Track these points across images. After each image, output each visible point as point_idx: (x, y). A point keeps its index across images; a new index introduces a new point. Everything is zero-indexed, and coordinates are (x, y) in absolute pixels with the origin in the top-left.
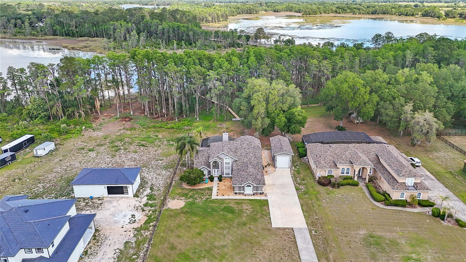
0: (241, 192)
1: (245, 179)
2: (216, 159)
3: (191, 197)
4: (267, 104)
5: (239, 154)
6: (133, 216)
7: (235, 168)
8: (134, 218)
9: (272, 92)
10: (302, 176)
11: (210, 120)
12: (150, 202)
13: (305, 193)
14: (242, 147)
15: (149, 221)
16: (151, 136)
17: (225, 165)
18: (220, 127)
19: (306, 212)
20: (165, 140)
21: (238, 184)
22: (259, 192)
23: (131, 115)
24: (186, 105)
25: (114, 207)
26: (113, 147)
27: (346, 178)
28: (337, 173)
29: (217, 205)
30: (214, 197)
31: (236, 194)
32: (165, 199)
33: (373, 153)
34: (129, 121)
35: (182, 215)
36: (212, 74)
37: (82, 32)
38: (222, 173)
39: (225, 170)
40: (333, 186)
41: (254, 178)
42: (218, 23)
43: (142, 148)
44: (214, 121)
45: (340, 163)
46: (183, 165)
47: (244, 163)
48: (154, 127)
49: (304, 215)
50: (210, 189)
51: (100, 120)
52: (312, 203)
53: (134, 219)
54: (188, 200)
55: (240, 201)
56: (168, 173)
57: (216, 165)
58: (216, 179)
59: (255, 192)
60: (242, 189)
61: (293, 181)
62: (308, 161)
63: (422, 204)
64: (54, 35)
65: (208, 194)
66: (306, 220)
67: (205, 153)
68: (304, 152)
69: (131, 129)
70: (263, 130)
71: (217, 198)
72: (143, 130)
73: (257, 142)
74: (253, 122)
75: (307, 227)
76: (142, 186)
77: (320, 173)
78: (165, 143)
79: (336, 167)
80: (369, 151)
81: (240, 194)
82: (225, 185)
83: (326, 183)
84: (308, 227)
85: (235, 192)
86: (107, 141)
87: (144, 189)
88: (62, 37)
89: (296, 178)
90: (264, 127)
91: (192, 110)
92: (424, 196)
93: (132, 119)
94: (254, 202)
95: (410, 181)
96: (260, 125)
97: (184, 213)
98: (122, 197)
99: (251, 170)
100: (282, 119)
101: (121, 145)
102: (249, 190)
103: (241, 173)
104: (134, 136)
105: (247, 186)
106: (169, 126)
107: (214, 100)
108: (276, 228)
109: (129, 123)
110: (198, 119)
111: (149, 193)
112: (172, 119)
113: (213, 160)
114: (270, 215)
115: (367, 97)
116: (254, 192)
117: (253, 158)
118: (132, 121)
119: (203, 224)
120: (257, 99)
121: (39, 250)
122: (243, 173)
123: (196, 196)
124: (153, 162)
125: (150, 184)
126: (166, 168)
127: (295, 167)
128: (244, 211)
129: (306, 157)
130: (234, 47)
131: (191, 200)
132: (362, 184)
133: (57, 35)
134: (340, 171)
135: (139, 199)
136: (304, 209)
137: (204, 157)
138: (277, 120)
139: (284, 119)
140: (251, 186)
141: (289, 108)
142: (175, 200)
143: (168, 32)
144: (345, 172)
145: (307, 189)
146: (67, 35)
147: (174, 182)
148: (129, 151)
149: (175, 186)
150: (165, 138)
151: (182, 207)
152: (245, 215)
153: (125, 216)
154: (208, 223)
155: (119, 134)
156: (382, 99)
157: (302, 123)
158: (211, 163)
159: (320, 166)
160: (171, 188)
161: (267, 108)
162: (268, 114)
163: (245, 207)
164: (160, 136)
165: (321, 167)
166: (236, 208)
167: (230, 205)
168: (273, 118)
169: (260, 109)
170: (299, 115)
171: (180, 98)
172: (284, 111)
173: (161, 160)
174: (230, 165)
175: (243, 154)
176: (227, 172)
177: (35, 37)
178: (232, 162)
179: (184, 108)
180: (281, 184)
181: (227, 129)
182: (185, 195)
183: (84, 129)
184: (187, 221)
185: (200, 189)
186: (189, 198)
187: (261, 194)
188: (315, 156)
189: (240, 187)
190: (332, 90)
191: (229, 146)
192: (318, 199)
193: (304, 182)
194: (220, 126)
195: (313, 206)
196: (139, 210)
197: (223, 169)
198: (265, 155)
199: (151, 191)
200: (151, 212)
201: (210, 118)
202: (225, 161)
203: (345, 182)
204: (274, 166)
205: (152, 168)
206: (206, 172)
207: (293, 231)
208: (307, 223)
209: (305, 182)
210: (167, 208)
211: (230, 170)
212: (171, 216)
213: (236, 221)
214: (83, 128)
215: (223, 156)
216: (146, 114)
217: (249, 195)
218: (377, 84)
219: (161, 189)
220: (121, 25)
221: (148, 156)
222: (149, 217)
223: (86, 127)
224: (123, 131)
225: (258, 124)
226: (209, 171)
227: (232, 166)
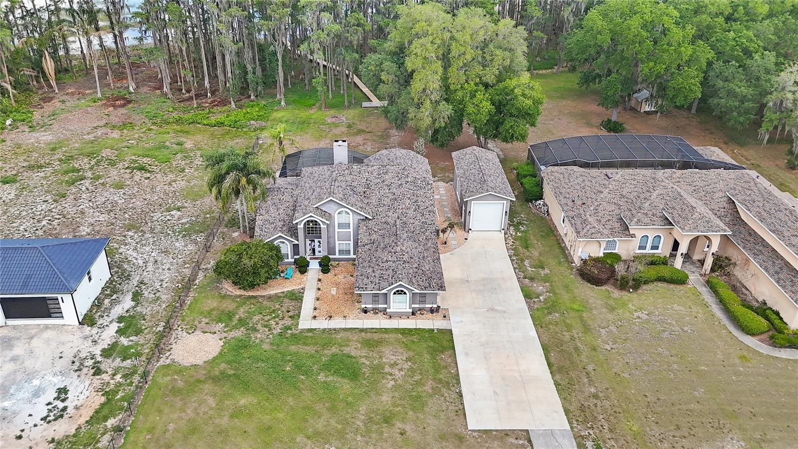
0: (380, 306)
1: (390, 272)
2: (311, 216)
3: (242, 322)
4: (445, 68)
5: (374, 200)
6: (62, 392)
7: (364, 239)
8: (63, 401)
9: (458, 36)
10: (536, 254)
11: (311, 106)
12: (124, 341)
13: (551, 307)
14: (383, 181)
15: (105, 411)
16: (167, 143)
17: (337, 230)
18: (333, 123)
19: (561, 370)
20: (199, 153)
21: (370, 286)
22: (427, 306)
23: (130, 93)
24: (254, 69)
25: (14, 359)
26: (66, 172)
27: (651, 262)
28: (626, 248)
29: (311, 349)
30: (305, 323)
31: (365, 311)
32: (169, 328)
33: (721, 194)
34: (123, 106)
35: (208, 387)
38: (331, 250)
39: (337, 242)
40: (623, 285)
41: (415, 270)
43: (138, 175)
44: (320, 108)
45: (637, 223)
46: (233, 223)
47: (388, 224)
48: (178, 121)
49: (557, 384)
50: (297, 297)
51: (56, 104)
52: (573, 339)
53: (61, 405)
54: (232, 334)
55: (376, 336)
56: (191, 247)
57: (313, 230)
58: (314, 265)
59: (417, 306)
60: (381, 299)
61: (515, 268)
62: (548, 212)
65: (290, 314)
66: (564, 399)
67: (287, 197)
68: (536, 189)
69: (126, 125)
70: (436, 132)
71: (315, 325)
72: (150, 130)
73: (421, 165)
74: (412, 111)
75: (569, 428)
76: (111, 289)
77: (584, 249)
79: (627, 232)
80: (708, 189)
81: (376, 311)
82: (337, 285)
83: (604, 276)
84: (572, 428)
85: (363, 306)
86: (56, 157)
87: (115, 297)
89: (522, 260)
90: (437, 125)
91: (269, 83)
93: (129, 102)
94: (415, 338)
96: (428, 121)
97: (215, 380)
98: (47, 327)
99: (406, 246)
100: (483, 105)
101: (88, 166)
102: (399, 304)
103: (379, 253)
104: (125, 144)
105: (395, 293)
106: (213, 120)
107: (319, 58)
108: (479, 431)
109: (123, 111)
110: (283, 103)
111: (127, 311)
112: (224, 102)
113: (306, 218)
114: (458, 380)
116: (413, 306)
117: (411, 212)
118: (130, 106)
119: (266, 419)
122: (385, 256)
123: (256, 318)
124: (157, 216)
125: (135, 281)
126: (187, 233)
127: (517, 229)
128: (387, 369)
129: (541, 202)
131: (239, 333)
132: (694, 278)
134: (636, 242)
135: (95, 330)
136: (552, 360)
137: (283, 207)
138: (470, 109)
139: (487, 106)
140: (405, 293)
141: (500, 79)
142: (197, 332)
144: (649, 245)
145: (555, 294)
147: (201, 275)
148: (103, 184)
149: (202, 287)
150: (199, 149)
151: (211, 357)
152: (389, 386)
153: (37, 393)
154: (280, 415)
155: (91, 137)
158: (301, 226)
159: (585, 231)
160: (191, 294)
161: (445, 78)
162: (448, 93)
163: (390, 354)
164: (189, 145)
165: (590, 232)
166: (363, 360)
167: (346, 350)
168: (461, 102)
169: (428, 79)
170: (524, 95)
172: (487, 86)
173: (178, 209)
174: (351, 230)
175: (386, 201)
176: (344, 248)
178: (356, 222)
179: (250, 76)
180: (484, 279)
181: (349, 127)
182: (226, 317)
183: (10, 125)
184: (220, 409)
185: (270, 298)
186: (235, 327)
187: (432, 311)
188: (570, 204)
189: (375, 296)
190: (600, 33)
191: (349, 178)
192: (587, 329)
193: (542, 272)
194: (334, 120)
195: (576, 349)
196: (85, 370)
197: (331, 240)
198: (441, 194)
199: (133, 303)
200: (118, 377)
201: (311, 102)
202: (337, 219)
203: (653, 272)
204: (464, 227)
205: (152, 230)
206: (286, 249)
207: (530, 441)
208: (567, 412)
209: (547, 271)
210: (168, 361)
211: (351, 243)
212: (175, 391)
213: (363, 409)
214: (8, 122)
215: (333, 206)
216: (165, 89)
217: (400, 315)
219: (164, 297)
221: (148, 196)
222: (109, 395)
223: (14, 121)
224: (104, 130)
225: (424, 117)
226: (296, 248)
227: (356, 234)
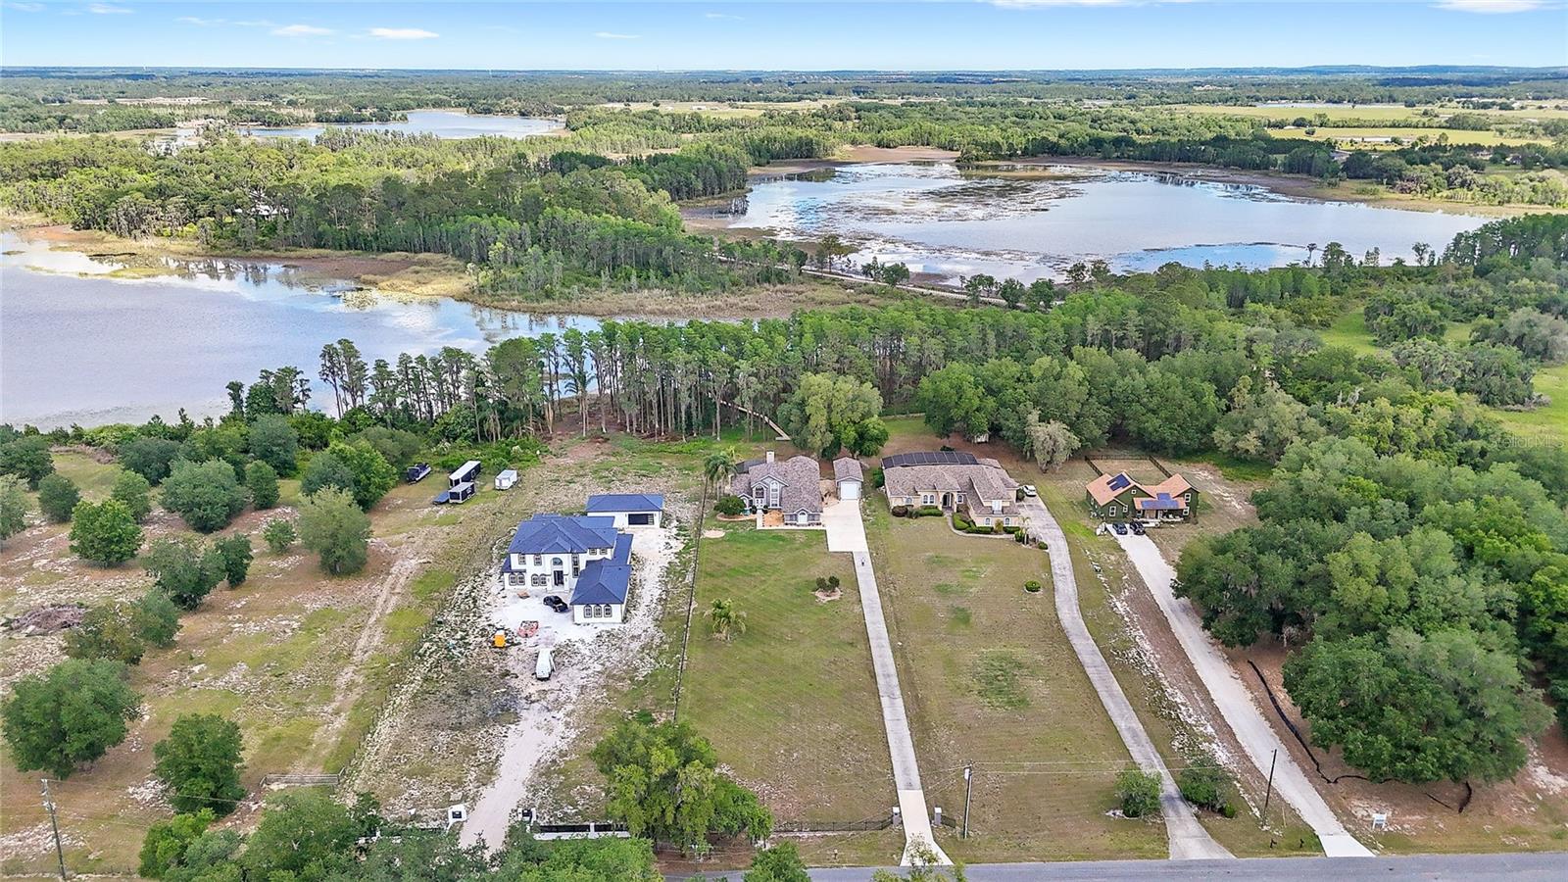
0: (794, 522)
1: (798, 506)
2: (760, 484)
3: (731, 528)
4: (829, 413)
5: (789, 478)
6: (667, 543)
7: (784, 495)
9: (836, 394)
10: (873, 507)
12: (682, 532)
13: (874, 523)
14: (794, 470)
15: (687, 547)
16: (651, 463)
17: (771, 493)
19: (870, 539)
20: (674, 468)
21: (789, 511)
22: (815, 520)
23: (605, 434)
24: (698, 415)
25: (643, 536)
26: (600, 478)
27: (927, 507)
28: (917, 503)
29: (764, 534)
30: (759, 527)
31: (787, 524)
32: (699, 529)
33: (966, 475)
34: (605, 442)
35: (724, 542)
36: (744, 365)
37: (388, 240)
38: (769, 503)
39: (771, 499)
40: (911, 517)
41: (810, 505)
42: (722, 195)
45: (921, 490)
46: (713, 497)
47: (796, 488)
48: (650, 451)
49: (867, 541)
50: (755, 521)
51: (558, 442)
52: (880, 532)
53: (669, 546)
54: (727, 531)
55: (792, 531)
56: (694, 506)
57: (760, 493)
58: (759, 512)
59: (811, 521)
60: (794, 519)
61: (861, 512)
62: (885, 490)
63: (1009, 531)
64: (317, 246)
65: (752, 525)
66: (869, 546)
68: (881, 480)
69: (614, 454)
70: (824, 450)
71: (764, 528)
72: (633, 456)
73: (815, 464)
74: (810, 439)
76: (666, 518)
77: (895, 503)
78: (676, 472)
79: (917, 495)
80: (961, 473)
81: (791, 524)
82: (772, 516)
83: (903, 513)
84: (869, 551)
85: (786, 521)
86: (587, 470)
87: (669, 521)
88: (339, 253)
89: (866, 510)
90: (825, 446)
91: (708, 424)
92: (1013, 523)
93: (608, 439)
94: (809, 532)
95: (997, 505)
96: (819, 443)
97: (726, 541)
98: (647, 528)
99: (805, 495)
100: (851, 434)
101: (610, 475)
102: (803, 519)
103: (792, 499)
105: (800, 514)
106: (674, 449)
107: (748, 408)
108: (833, 552)
109: (606, 445)
110: (718, 438)
111: (677, 525)
112: (679, 438)
113: (757, 486)
114: (827, 541)
115: (976, 402)
116: (809, 521)
117: (808, 483)
118: (610, 441)
119: (751, 549)
120: (813, 405)
121: (604, 551)
122: (795, 500)
123: (738, 526)
125: (674, 517)
126: (689, 501)
127: (866, 497)
128: (797, 539)
129: (882, 486)
130: (769, 282)
131: (731, 530)
132: (947, 514)
133: (324, 247)
134: (922, 499)
135: (668, 529)
136: (869, 536)
137: (744, 483)
138: (843, 436)
139: (853, 434)
140: (805, 514)
141: (863, 418)
142: (712, 530)
143: (614, 247)
144: (929, 501)
145: (877, 519)
146: (352, 245)
147: (705, 515)
149: (707, 518)
150: (673, 466)
151: (722, 536)
152: (798, 542)
153: (658, 543)
154: (756, 548)
155: (599, 460)
156: (1003, 405)
157: (880, 439)
158: (754, 490)
159: (897, 494)
160: (704, 520)
161: (829, 419)
162: (831, 427)
163: (798, 535)
164: (665, 464)
165: (899, 495)
166: (787, 536)
167: (779, 534)
168: (839, 432)
169: (819, 420)
170: (874, 428)
171: (689, 407)
172: (855, 423)
173: (678, 492)
174: (778, 492)
175: (795, 478)
176: (774, 503)
177: (271, 252)
178: (781, 488)
179: (694, 419)
180: (845, 516)
182: (724, 527)
183: (541, 454)
184: (731, 547)
185: (742, 521)
186: (728, 529)
187: (817, 523)
188: (894, 483)
189: (791, 516)
190: (927, 391)
191: (776, 468)
192: (888, 529)
193: (874, 513)
194: (760, 446)
195: (880, 534)
196: (672, 539)
197: (769, 498)
198: (826, 485)
200: (686, 540)
201: (738, 437)
202: (772, 487)
203: (926, 511)
204: (837, 496)
206: (746, 502)
207: (852, 553)
208: (869, 548)
209: (877, 513)
210: (704, 537)
211: (778, 499)
212: (712, 544)
213: (787, 547)
214: (538, 452)
215: (769, 480)
217: (803, 525)
218: (1000, 381)
219: (692, 521)
220: (494, 225)
221: (657, 487)
222: (687, 544)
224: (602, 457)
225: (816, 441)
226: (751, 501)
227: (781, 495)
